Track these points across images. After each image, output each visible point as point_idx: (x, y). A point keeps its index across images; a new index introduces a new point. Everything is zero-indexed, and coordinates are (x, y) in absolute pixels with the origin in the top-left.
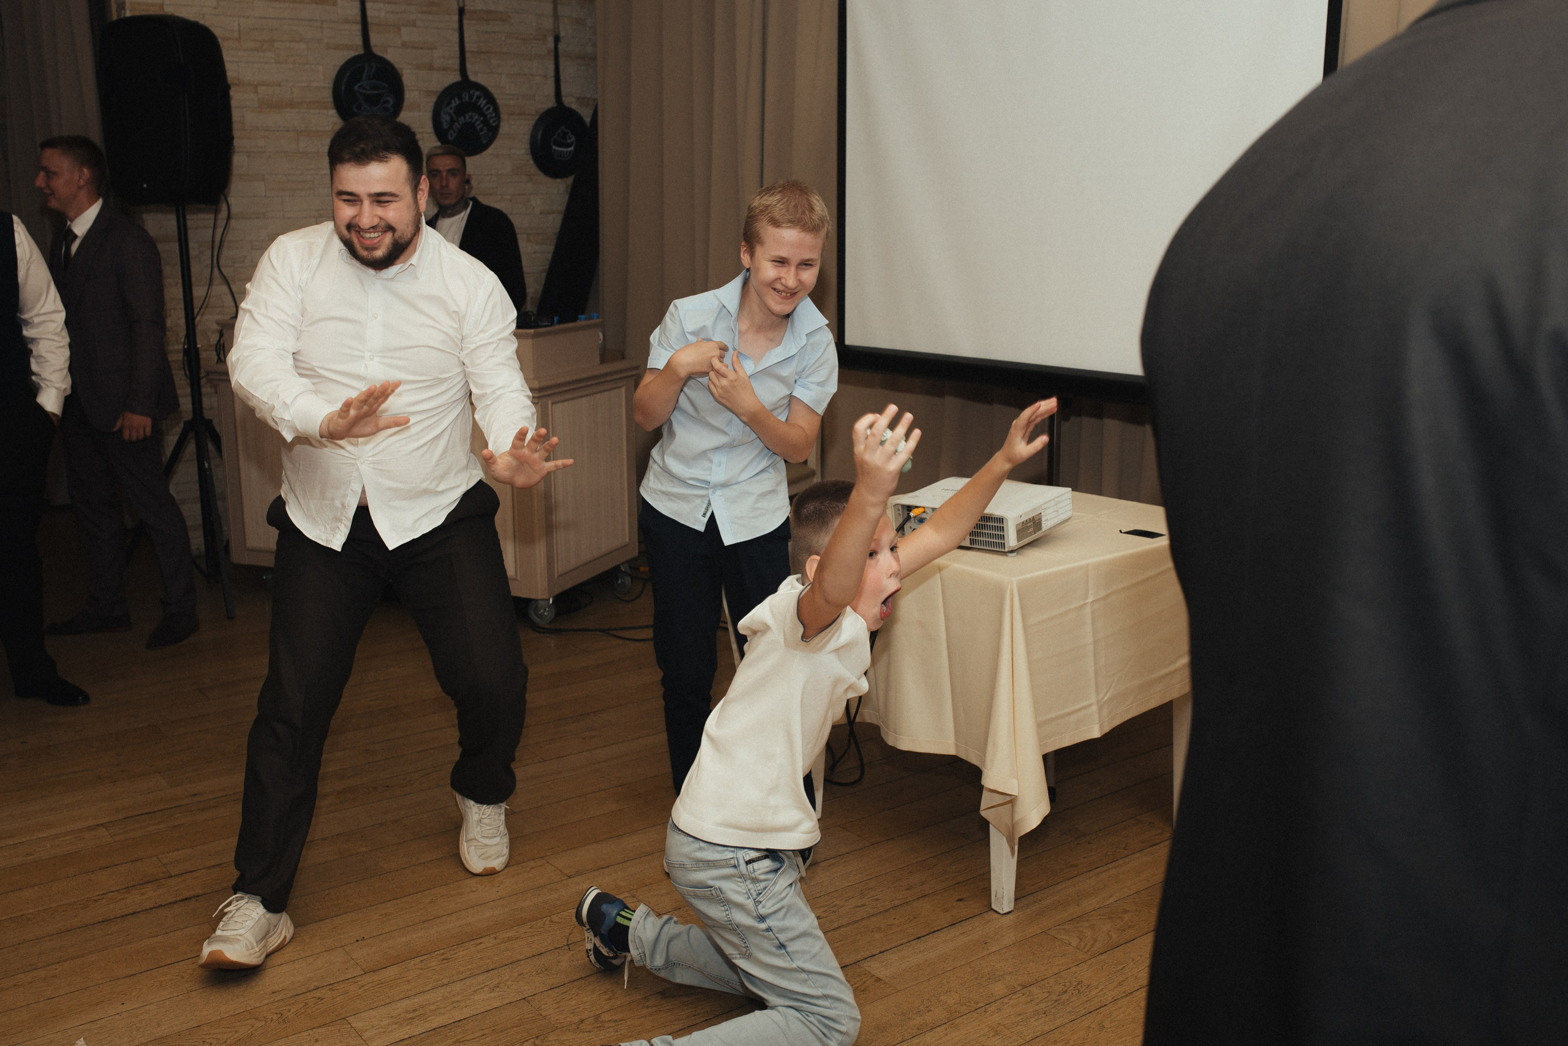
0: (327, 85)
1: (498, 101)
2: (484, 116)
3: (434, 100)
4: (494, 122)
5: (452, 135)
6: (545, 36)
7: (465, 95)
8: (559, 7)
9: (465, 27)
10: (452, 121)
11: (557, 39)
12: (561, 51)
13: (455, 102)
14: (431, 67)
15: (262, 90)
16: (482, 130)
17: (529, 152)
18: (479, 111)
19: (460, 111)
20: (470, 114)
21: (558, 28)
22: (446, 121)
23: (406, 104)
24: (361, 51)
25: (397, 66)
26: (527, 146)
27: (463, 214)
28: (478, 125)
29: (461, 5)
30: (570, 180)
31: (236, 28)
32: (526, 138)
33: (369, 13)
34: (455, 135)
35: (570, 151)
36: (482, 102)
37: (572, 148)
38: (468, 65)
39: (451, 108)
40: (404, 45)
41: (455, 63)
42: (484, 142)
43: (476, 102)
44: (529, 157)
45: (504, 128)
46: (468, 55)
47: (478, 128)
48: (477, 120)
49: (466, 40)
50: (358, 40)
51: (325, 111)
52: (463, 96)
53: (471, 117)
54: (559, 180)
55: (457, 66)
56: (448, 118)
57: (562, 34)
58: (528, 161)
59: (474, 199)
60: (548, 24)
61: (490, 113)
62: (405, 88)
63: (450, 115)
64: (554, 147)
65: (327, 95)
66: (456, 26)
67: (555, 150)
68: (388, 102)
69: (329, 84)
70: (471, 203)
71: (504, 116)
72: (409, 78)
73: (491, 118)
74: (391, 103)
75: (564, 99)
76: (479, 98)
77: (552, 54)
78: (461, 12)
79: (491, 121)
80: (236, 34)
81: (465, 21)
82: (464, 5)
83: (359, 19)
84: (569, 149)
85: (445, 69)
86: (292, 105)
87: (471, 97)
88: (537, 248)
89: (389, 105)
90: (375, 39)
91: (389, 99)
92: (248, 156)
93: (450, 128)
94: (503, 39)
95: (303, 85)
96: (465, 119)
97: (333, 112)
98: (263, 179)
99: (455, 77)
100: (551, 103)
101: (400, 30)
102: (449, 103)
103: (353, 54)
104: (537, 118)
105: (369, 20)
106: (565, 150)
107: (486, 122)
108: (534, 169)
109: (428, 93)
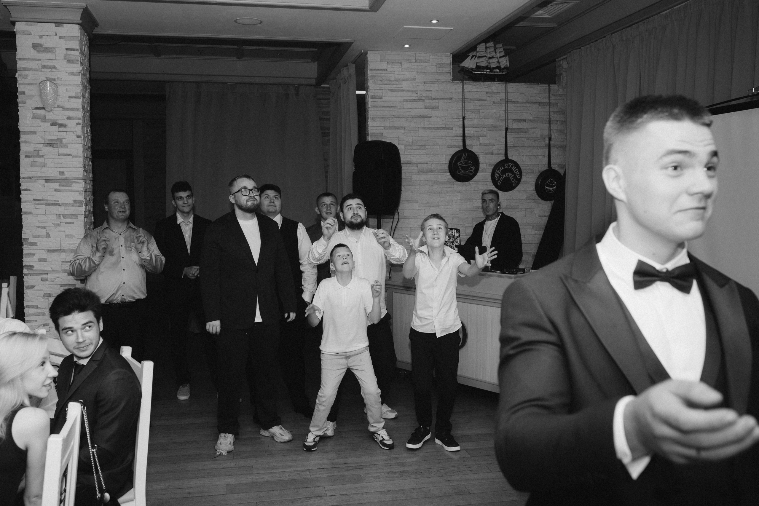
0: (446, 163)
1: (521, 167)
2: (515, 174)
3: (493, 167)
4: (519, 177)
5: (499, 183)
6: (545, 138)
7: (506, 165)
8: (552, 125)
9: (508, 136)
10: (500, 177)
11: (550, 139)
12: (551, 145)
13: (502, 168)
14: (492, 154)
15: (419, 165)
16: (513, 180)
17: (535, 189)
18: (512, 172)
19: (503, 172)
20: (508, 173)
21: (551, 134)
22: (497, 177)
23: (480, 169)
24: (462, 148)
25: (477, 154)
26: (534, 187)
27: (496, 220)
28: (511, 178)
29: (507, 127)
30: (553, 201)
31: (411, 141)
32: (534, 183)
33: (466, 132)
34: (500, 183)
35: (554, 189)
36: (514, 168)
37: (555, 188)
38: (509, 153)
39: (499, 171)
40: (480, 144)
41: (503, 151)
42: (514, 185)
43: (511, 168)
44: (535, 192)
45: (524, 179)
46: (508, 148)
47: (511, 179)
48: (511, 176)
49: (508, 141)
50: (461, 144)
51: (445, 173)
52: (505, 166)
53: (509, 175)
54: (548, 202)
55: (504, 153)
56: (498, 175)
57: (553, 137)
58: (534, 193)
59: (502, 213)
60: (546, 133)
61: (517, 173)
62: (480, 163)
63: (499, 174)
64: (546, 187)
65: (446, 167)
66: (504, 135)
67: (546, 188)
68: (472, 169)
69: (447, 162)
70: (500, 214)
71: (524, 174)
72: (481, 159)
73: (517, 175)
74: (473, 169)
75: (552, 166)
76: (512, 166)
77: (548, 146)
78: (507, 129)
79: (517, 176)
80: (411, 143)
81: (508, 134)
82: (508, 127)
83: (462, 135)
84: (553, 188)
85: (498, 154)
86: (432, 171)
87: (509, 166)
88: (536, 232)
89: (472, 171)
90: (468, 143)
91: (472, 168)
92: (412, 193)
93: (499, 180)
94: (525, 140)
95: (437, 163)
96: (506, 175)
97: (449, 174)
98: (418, 203)
99: (502, 158)
100: (546, 168)
101: (479, 138)
102: (499, 169)
103: (458, 149)
104: (539, 174)
105: (466, 135)
106: (552, 188)
107: (515, 177)
108: (537, 197)
109: (490, 165)
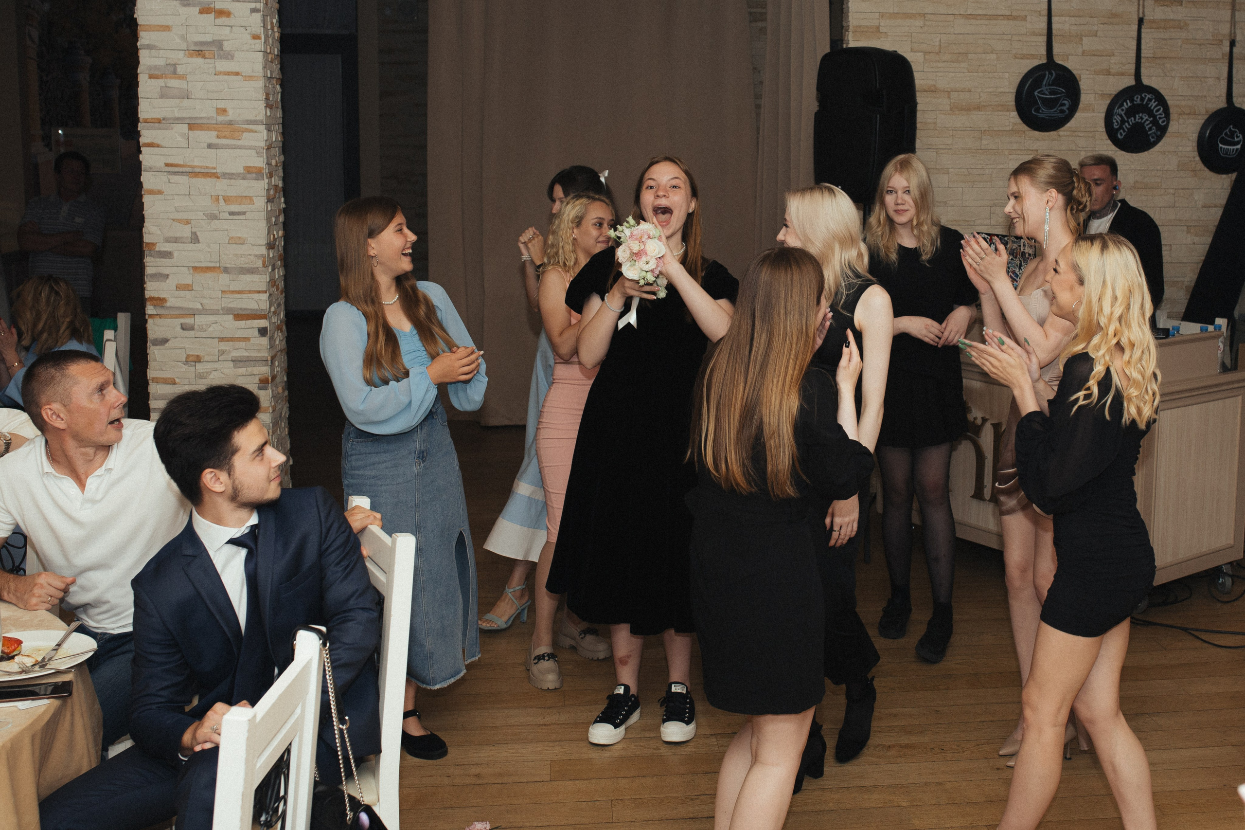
0: (1012, 91)
1: (1169, 102)
2: (1154, 117)
3: (1109, 102)
4: (1163, 122)
5: (1121, 134)
6: (1221, 41)
7: (1137, 98)
8: (1237, 13)
9: (1143, 35)
10: (1123, 121)
11: (1233, 44)
12: (1235, 55)
13: (1127, 104)
14: (1108, 73)
15: (954, 95)
16: (1150, 129)
17: (1196, 148)
18: (1150, 113)
19: (1131, 112)
20: (1141, 115)
21: (1235, 33)
22: (1117, 122)
23: (1081, 106)
24: (1044, 61)
25: (1075, 72)
26: (1195, 144)
27: (1109, 216)
28: (1147, 125)
29: (1141, 16)
30: (1234, 176)
31: (937, 44)
32: (1195, 137)
33: (1055, 26)
34: (1124, 134)
35: (1237, 149)
36: (1153, 104)
37: (1239, 146)
38: (1143, 71)
39: (1123, 110)
40: (1084, 52)
41: (1132, 68)
42: (1152, 140)
43: (1147, 104)
44: (1196, 154)
45: (1173, 127)
46: (1143, 60)
47: (1147, 128)
48: (1147, 120)
49: (1143, 47)
50: (1043, 50)
51: (1008, 113)
52: (1135, 99)
53: (1142, 118)
54: (1224, 176)
55: (1133, 71)
56: (1118, 118)
57: (1239, 38)
58: (1194, 157)
59: (1123, 202)
60: (1225, 29)
61: (1160, 114)
62: (1082, 92)
63: (1121, 116)
64: (1220, 145)
65: (1011, 99)
66: (1135, 34)
67: (1221, 148)
68: (1064, 105)
69: (1013, 90)
70: (1119, 204)
71: (1173, 116)
72: (1084, 85)
73: (1160, 118)
74: (1067, 106)
75: (1235, 99)
76: (1150, 100)
77: (1227, 57)
78: (1141, 21)
79: (1160, 122)
80: (937, 49)
81: (1143, 30)
82: (1144, 15)
83: (1045, 32)
84: (1235, 147)
85: (1122, 74)
86: (978, 108)
87: (1142, 99)
88: (1197, 239)
89: (1065, 108)
90: (1057, 49)
91: (1066, 102)
92: (937, 153)
93: (1121, 128)
94: (1180, 44)
95: (990, 90)
96: (1135, 119)
97: (1015, 114)
98: (948, 173)
99: (1131, 81)
100: (1222, 104)
101: (1082, 40)
102: (1122, 105)
103: (1036, 63)
104: (1206, 117)
105: (1054, 32)
106: (1232, 148)
107: (1155, 122)
108: (1200, 166)
109: (1103, 95)
